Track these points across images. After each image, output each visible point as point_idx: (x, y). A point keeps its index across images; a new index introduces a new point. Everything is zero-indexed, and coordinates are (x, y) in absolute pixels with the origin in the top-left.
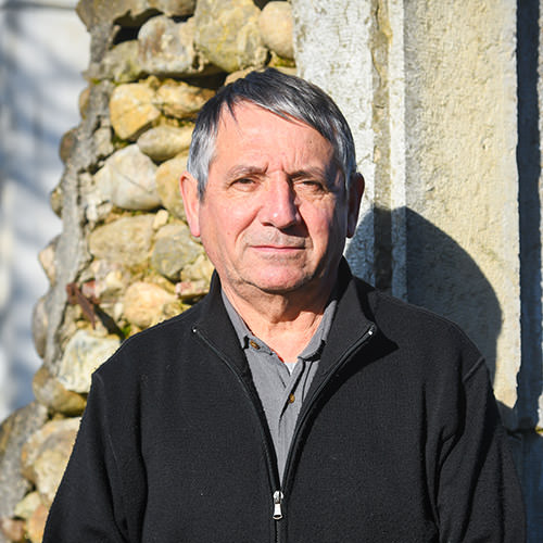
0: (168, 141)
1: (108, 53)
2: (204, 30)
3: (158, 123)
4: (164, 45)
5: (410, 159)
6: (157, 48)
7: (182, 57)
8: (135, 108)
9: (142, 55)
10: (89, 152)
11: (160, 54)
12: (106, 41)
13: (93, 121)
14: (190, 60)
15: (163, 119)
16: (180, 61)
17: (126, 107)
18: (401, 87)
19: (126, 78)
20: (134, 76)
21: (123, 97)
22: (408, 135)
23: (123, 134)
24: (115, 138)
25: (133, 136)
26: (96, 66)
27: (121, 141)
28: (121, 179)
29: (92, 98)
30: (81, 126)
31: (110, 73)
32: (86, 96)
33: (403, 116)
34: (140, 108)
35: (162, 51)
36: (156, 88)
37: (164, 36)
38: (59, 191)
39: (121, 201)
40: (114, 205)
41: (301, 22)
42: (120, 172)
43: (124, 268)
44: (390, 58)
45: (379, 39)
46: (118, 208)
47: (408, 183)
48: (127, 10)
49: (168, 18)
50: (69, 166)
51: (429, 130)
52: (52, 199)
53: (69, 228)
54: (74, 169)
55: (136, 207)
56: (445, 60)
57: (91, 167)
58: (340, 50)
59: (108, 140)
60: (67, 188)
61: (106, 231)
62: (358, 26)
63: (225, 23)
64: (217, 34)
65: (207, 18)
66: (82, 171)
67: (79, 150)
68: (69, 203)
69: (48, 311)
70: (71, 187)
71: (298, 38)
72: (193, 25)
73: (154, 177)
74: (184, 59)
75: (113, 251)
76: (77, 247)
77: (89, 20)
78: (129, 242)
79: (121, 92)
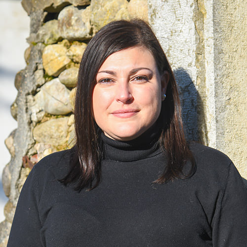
1: (40, 28)
2: (96, 13)
3: (69, 66)
4: (73, 22)
5: (217, 82)
6: (69, 24)
7: (83, 29)
8: (57, 58)
9: (60, 29)
10: (32, 83)
11: (71, 28)
12: (39, 21)
13: (34, 66)
14: (88, 31)
15: (73, 64)
16: (81, 31)
17: (52, 58)
18: (212, 42)
19: (51, 41)
20: (55, 40)
21: (49, 51)
22: (216, 69)
23: (50, 72)
24: (45, 75)
25: (56, 73)
26: (34, 35)
27: (49, 77)
28: (50, 97)
29: (32, 53)
30: (26, 69)
31: (42, 39)
32: (28, 52)
33: (213, 58)
34: (59, 58)
35: (72, 26)
36: (68, 47)
37: (73, 17)
38: (15, 105)
39: (50, 110)
40: (46, 112)
41: (153, 7)
42: (49, 94)
43: (53, 147)
44: (205, 26)
45: (199, 15)
46: (48, 114)
47: (216, 96)
48: (51, 3)
49: (75, 7)
50: (21, 91)
51: (227, 65)
52: (12, 110)
53: (22, 125)
54: (24, 93)
55: (58, 113)
56: (235, 25)
57: (33, 91)
58: (176, 22)
59: (42, 76)
60: (20, 103)
61: (43, 127)
62: (187, 8)
63: (108, 9)
64: (104, 16)
65: (97, 6)
66: (28, 94)
67: (26, 82)
68: (21, 112)
69: (12, 171)
70: (22, 103)
71: (151, 16)
72: (89, 11)
73: (69, 96)
74: (85, 30)
75: (46, 138)
76: (27, 136)
77: (29, 10)
78: (55, 132)
79: (48, 49)
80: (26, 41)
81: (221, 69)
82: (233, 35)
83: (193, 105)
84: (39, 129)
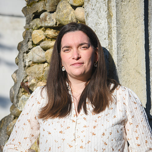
0: (48, 44)
1: (31, 22)
2: (59, 15)
3: (45, 40)
4: (47, 19)
5: (118, 47)
6: (45, 20)
8: (38, 36)
9: (41, 22)
10: (26, 48)
11: (46, 22)
12: (31, 18)
13: (27, 39)
14: (55, 23)
15: (47, 39)
16: (51, 23)
17: (36, 36)
18: (115, 28)
19: (36, 28)
20: (38, 28)
21: (35, 33)
22: (117, 41)
24: (33, 44)
25: (38, 43)
26: (28, 25)
27: (35, 45)
28: (35, 54)
29: (27, 33)
30: (23, 41)
31: (32, 27)
32: (25, 33)
33: (116, 36)
34: (40, 36)
35: (47, 21)
36: (44, 31)
37: (47, 17)
38: (18, 58)
39: (35, 60)
40: (33, 61)
41: (87, 12)
42: (35, 53)
43: (36, 78)
44: (112, 21)
45: (109, 16)
46: (34, 62)
47: (118, 54)
48: (37, 10)
49: (48, 12)
50: (21, 51)
51: (123, 40)
52: (16, 60)
53: (21, 68)
54: (22, 52)
55: (39, 62)
56: (126, 21)
57: (26, 52)
58: (98, 19)
59: (31, 44)
60: (20, 57)
61: (31, 68)
62: (104, 13)
63: (65, 13)
64: (63, 16)
65: (60, 12)
66: (24, 53)
67: (23, 47)
68: (21, 61)
69: (15, 90)
70: (21, 57)
71: (86, 16)
72: (55, 14)
73: (45, 54)
74: (53, 23)
75: (33, 74)
76: (23, 73)
77: (25, 13)
78: (37, 71)
79: (35, 32)
80: (23, 28)
81: (120, 41)
82: (125, 26)
83: (106, 58)
84: (29, 69)
